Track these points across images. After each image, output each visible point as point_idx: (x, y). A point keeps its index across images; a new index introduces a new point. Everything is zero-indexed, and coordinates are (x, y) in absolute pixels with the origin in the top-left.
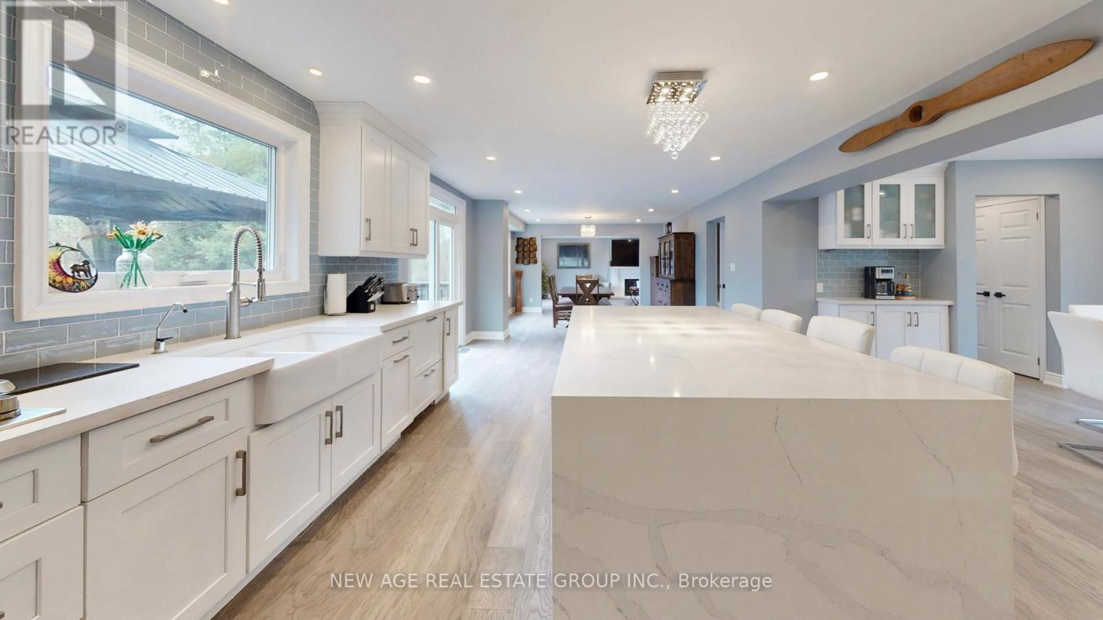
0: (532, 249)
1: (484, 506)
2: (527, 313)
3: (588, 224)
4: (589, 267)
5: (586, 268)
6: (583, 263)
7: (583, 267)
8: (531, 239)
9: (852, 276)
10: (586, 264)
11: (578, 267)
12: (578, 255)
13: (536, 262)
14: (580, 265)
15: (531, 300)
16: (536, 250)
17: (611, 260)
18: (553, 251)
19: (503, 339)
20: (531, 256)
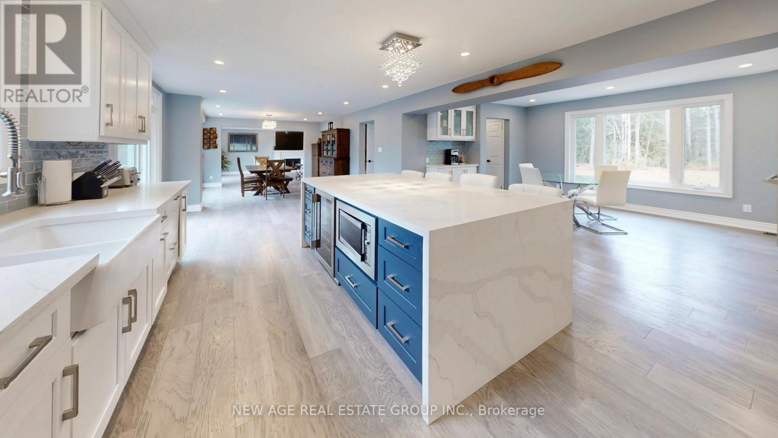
0: (212, 137)
1: (285, 334)
2: (206, 188)
3: (270, 119)
4: (257, 150)
5: (254, 151)
6: (251, 148)
7: (252, 150)
8: (211, 129)
9: (440, 154)
10: (254, 148)
11: (247, 151)
12: (247, 142)
13: (216, 147)
14: (249, 149)
15: (211, 178)
16: (216, 138)
17: (275, 145)
18: (226, 139)
19: (200, 210)
20: (211, 143)
